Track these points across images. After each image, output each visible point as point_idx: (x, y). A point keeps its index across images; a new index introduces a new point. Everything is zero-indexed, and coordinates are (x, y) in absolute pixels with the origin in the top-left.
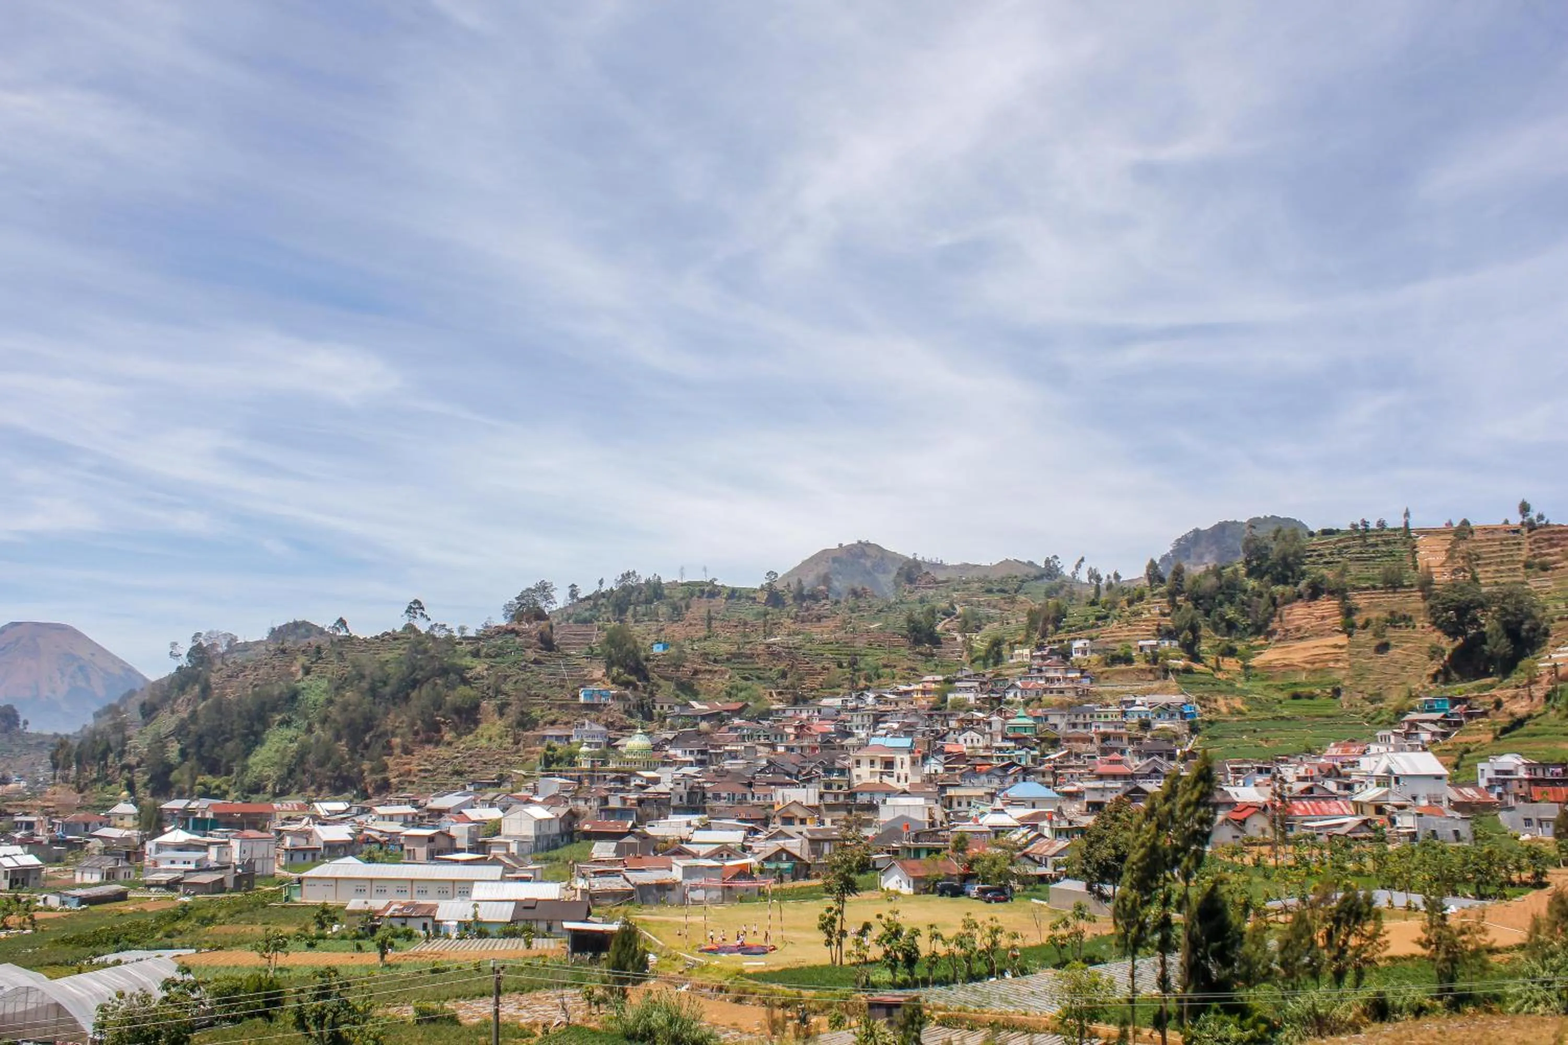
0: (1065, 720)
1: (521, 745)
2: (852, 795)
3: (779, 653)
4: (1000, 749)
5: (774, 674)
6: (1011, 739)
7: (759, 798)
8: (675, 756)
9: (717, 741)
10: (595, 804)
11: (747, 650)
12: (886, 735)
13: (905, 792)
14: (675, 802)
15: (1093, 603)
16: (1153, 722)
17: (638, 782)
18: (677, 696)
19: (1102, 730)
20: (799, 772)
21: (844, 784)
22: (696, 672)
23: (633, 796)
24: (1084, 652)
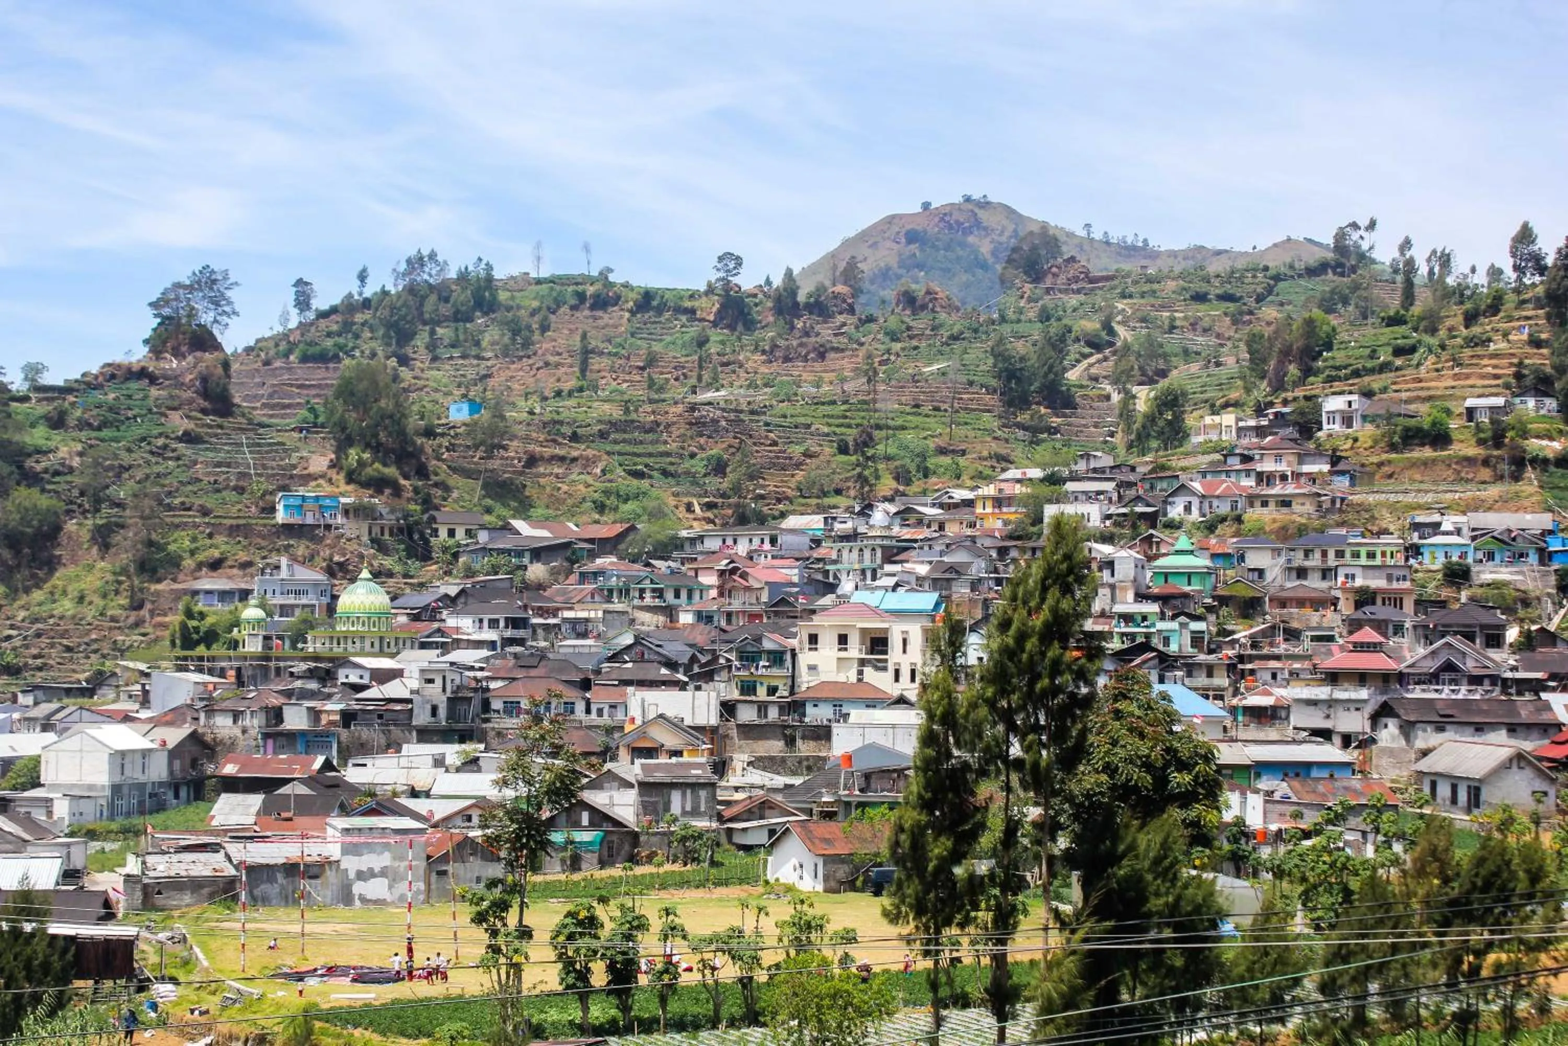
0: (1282, 560)
1: (144, 613)
2: (796, 706)
3: (715, 421)
4: (1127, 618)
5: (698, 465)
6: (1155, 598)
7: (600, 712)
8: (457, 630)
9: (550, 600)
10: (254, 723)
11: (645, 415)
12: (894, 589)
13: (901, 701)
14: (422, 718)
15: (1395, 321)
16: (1475, 569)
17: (354, 679)
18: (488, 511)
19: (1359, 582)
20: (693, 659)
21: (780, 684)
22: (532, 461)
23: (334, 707)
24: (1347, 421)
